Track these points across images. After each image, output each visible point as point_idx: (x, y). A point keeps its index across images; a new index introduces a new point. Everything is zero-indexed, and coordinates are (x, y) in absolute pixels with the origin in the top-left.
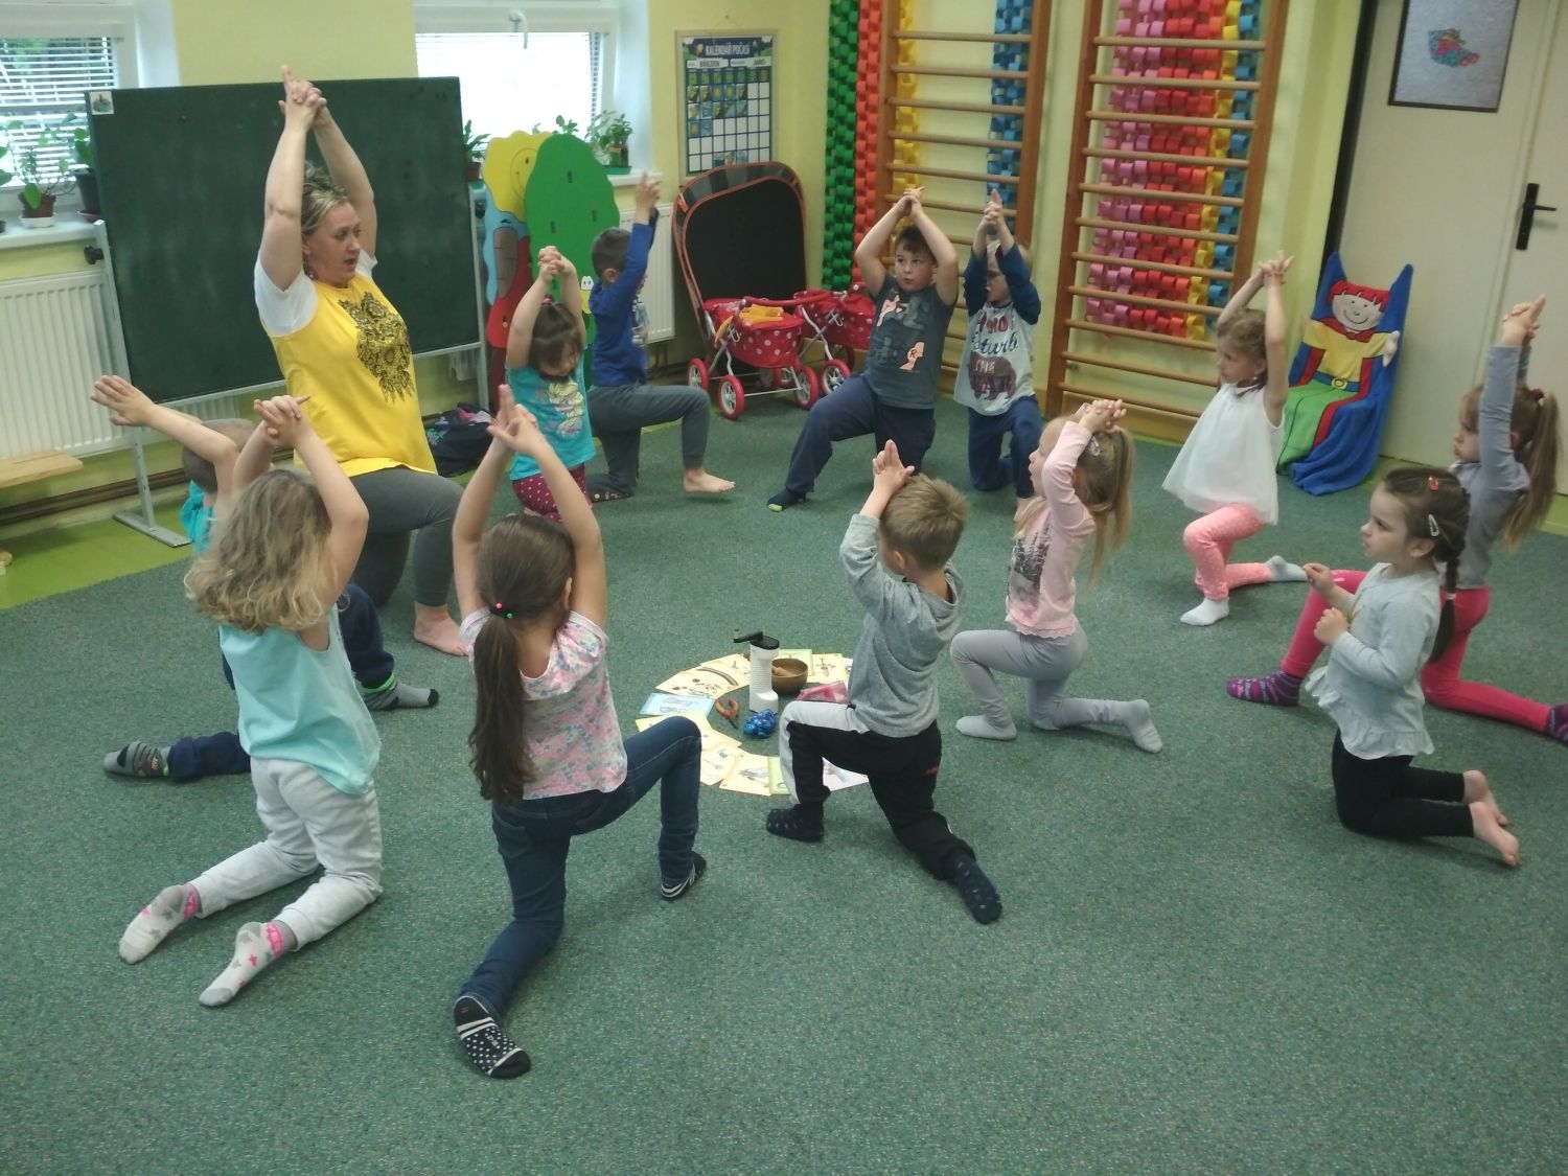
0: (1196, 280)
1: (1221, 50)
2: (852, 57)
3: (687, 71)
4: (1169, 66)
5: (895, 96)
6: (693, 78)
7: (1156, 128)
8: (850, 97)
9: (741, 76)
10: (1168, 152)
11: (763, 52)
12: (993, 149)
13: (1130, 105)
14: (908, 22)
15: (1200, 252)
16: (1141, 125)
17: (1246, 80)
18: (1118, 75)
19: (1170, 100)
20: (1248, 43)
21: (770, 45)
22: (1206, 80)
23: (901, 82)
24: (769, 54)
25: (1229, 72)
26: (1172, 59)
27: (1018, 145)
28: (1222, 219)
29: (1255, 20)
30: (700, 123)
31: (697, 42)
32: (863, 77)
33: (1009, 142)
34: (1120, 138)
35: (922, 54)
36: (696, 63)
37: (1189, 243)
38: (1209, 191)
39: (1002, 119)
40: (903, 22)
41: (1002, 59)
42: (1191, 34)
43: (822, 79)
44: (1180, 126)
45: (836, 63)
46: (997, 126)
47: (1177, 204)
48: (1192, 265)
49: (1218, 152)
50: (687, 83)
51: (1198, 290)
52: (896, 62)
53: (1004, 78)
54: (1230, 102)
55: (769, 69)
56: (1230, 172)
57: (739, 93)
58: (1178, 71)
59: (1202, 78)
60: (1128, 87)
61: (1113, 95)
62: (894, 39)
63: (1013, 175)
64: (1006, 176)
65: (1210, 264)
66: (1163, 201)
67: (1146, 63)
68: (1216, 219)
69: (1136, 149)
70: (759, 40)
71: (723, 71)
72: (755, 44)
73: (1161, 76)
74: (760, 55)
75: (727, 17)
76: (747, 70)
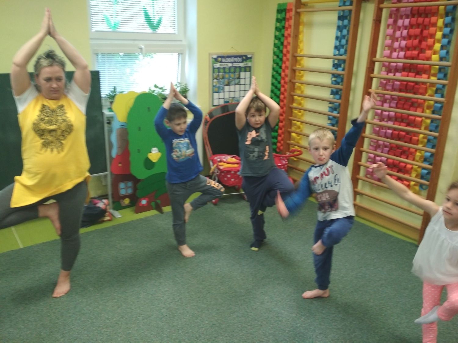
0: (415, 167)
1: (430, 65)
2: (280, 63)
3: (214, 68)
4: (406, 72)
5: (294, 79)
6: (216, 70)
7: (400, 99)
8: (279, 78)
9: (238, 70)
10: (404, 109)
11: (248, 61)
12: (331, 102)
13: (388, 87)
14: (301, 51)
15: (418, 154)
16: (393, 96)
17: (442, 80)
18: (384, 74)
19: (406, 87)
20: (444, 63)
21: (251, 58)
22: (423, 78)
23: (297, 74)
24: (251, 61)
25: (434, 75)
26: (407, 69)
27: (339, 101)
28: (429, 141)
29: (448, 53)
30: (219, 88)
31: (219, 57)
32: (284, 71)
33: (337, 100)
34: (384, 101)
35: (307, 63)
36: (218, 65)
37: (412, 150)
38: (423, 128)
39: (335, 90)
40: (299, 50)
41: (336, 66)
42: (417, 58)
43: (270, 72)
44: (410, 98)
45: (275, 65)
46: (333, 93)
47: (408, 132)
48: (414, 160)
49: (428, 111)
50: (214, 72)
51: (416, 171)
52: (295, 66)
53: (335, 74)
54: (434, 89)
55: (250, 67)
56: (433, 120)
57: (237, 76)
58: (410, 74)
59: (421, 78)
60: (388, 80)
61: (381, 83)
62: (295, 57)
63: (338, 113)
64: (335, 114)
65: (422, 160)
66: (402, 130)
67: (397, 70)
68: (426, 140)
69: (390, 107)
70: (246, 56)
71: (230, 68)
72: (244, 58)
73: (402, 76)
74: (246, 62)
75: (232, 48)
76: (240, 67)
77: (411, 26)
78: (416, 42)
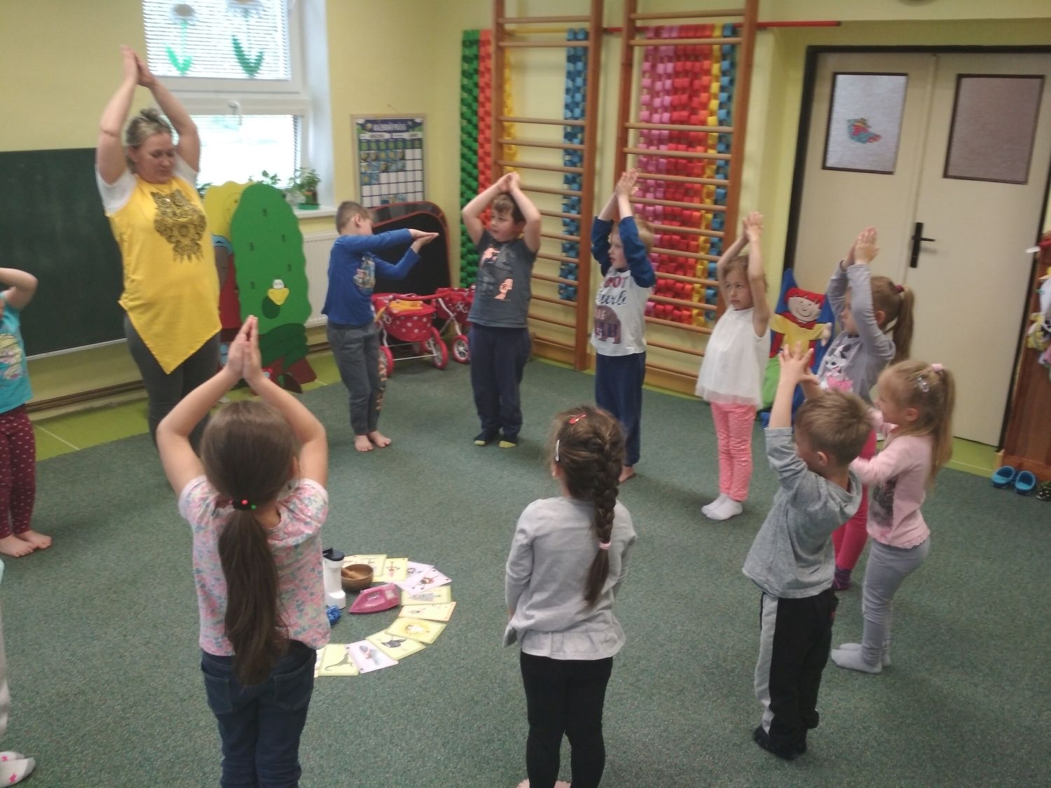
0: (697, 286)
1: (707, 132)
2: (474, 133)
3: (360, 141)
4: (675, 143)
5: (502, 159)
6: (365, 146)
7: (669, 184)
8: (474, 158)
9: (400, 144)
10: (676, 200)
11: (417, 129)
12: (566, 196)
13: (651, 168)
14: (510, 111)
15: (699, 267)
16: (659, 182)
17: (724, 153)
18: (642, 148)
19: (676, 166)
20: (725, 129)
21: (420, 124)
22: (698, 152)
23: (506, 150)
24: (421, 130)
25: (713, 147)
26: (676, 138)
27: (579, 193)
28: (713, 245)
29: (728, 113)
30: (371, 176)
31: (368, 121)
32: (482, 146)
33: (575, 192)
34: (645, 190)
35: (521, 132)
36: (367, 136)
37: (691, 261)
38: (703, 226)
39: (570, 176)
40: (506, 110)
41: (569, 136)
42: (688, 122)
43: (456, 149)
44: (682, 183)
45: (465, 137)
46: (568, 181)
47: (684, 236)
48: (694, 276)
49: (708, 201)
50: (360, 149)
51: (698, 292)
52: (502, 137)
53: (570, 149)
54: (714, 167)
55: (420, 140)
56: (716, 214)
57: (399, 156)
58: (680, 146)
59: (695, 151)
60: (650, 156)
61: (640, 162)
62: (500, 122)
63: (579, 213)
64: (574, 214)
65: (706, 275)
66: (675, 233)
67: (661, 141)
68: (708, 245)
69: (656, 198)
70: (412, 120)
71: (387, 141)
72: (410, 123)
73: (669, 149)
74: (413, 131)
75: (389, 106)
76: (404, 141)
77: (676, 74)
78: (684, 97)
